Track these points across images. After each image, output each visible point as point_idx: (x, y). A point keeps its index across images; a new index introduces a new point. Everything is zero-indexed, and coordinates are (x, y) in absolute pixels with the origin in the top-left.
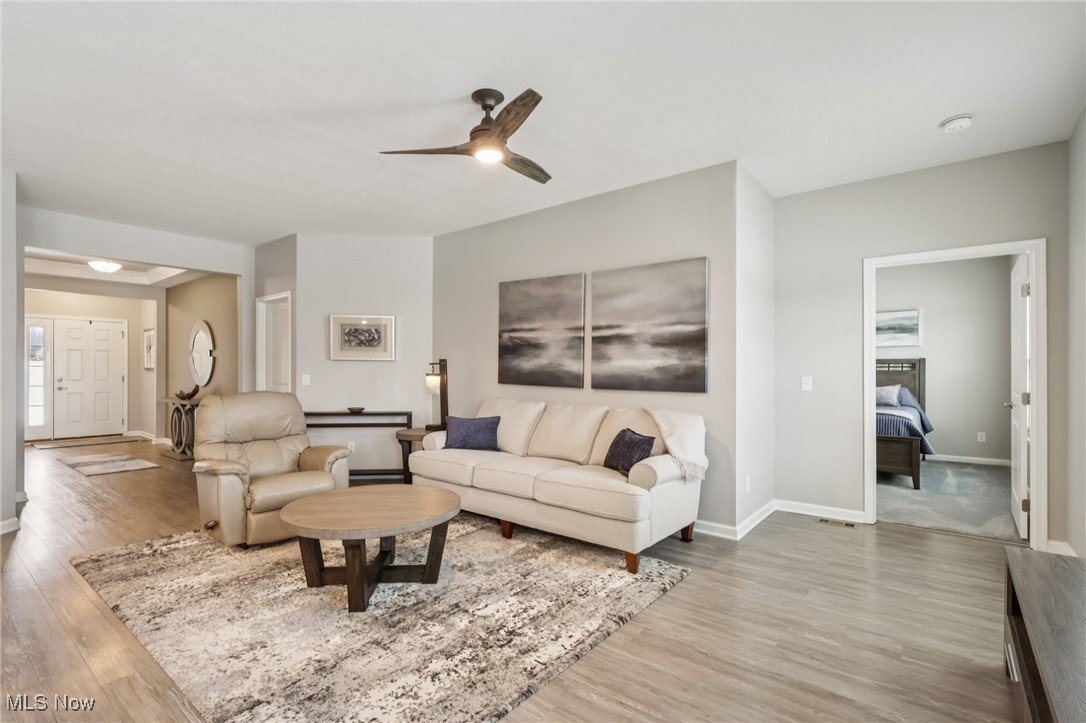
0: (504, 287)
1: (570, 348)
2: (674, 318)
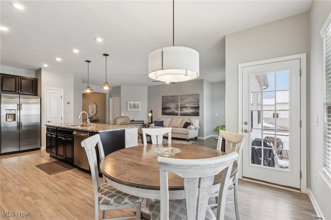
0: (163, 97)
1: (176, 108)
2: (194, 104)
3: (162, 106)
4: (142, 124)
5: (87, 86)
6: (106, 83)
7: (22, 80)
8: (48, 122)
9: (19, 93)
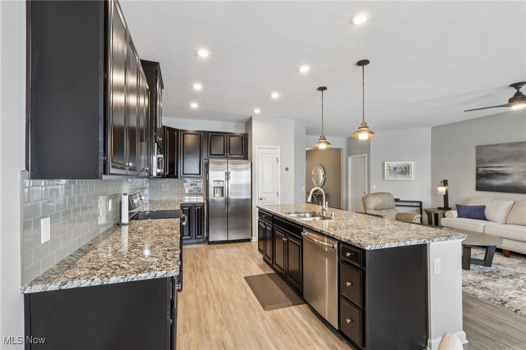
0: (479, 149)
3: (477, 170)
4: (419, 208)
5: (321, 137)
6: (364, 125)
7: (231, 138)
8: (261, 199)
9: (228, 157)
